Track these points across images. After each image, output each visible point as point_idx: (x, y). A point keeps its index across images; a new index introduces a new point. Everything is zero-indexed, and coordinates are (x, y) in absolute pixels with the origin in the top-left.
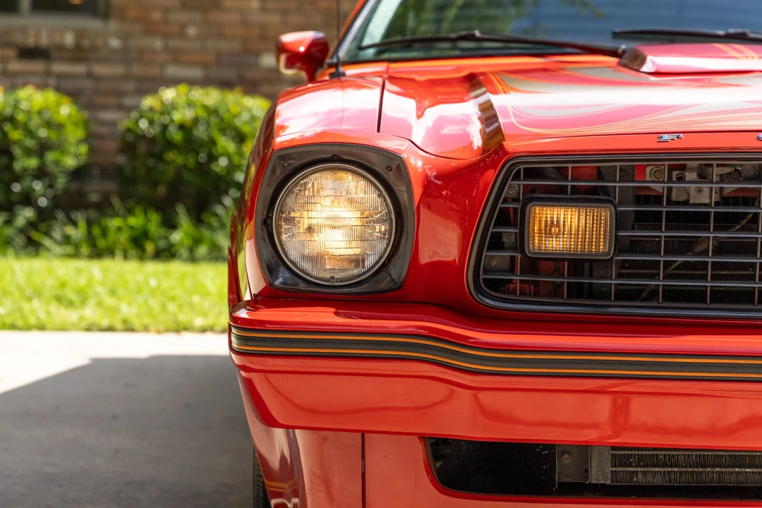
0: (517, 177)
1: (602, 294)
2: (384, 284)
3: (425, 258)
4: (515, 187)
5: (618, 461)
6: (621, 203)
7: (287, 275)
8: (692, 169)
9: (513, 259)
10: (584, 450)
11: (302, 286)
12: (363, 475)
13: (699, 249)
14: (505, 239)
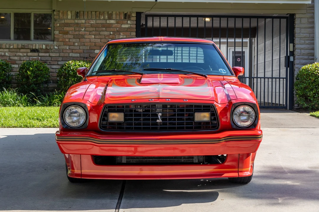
0: (107, 108)
1: (123, 128)
2: (83, 127)
3: (91, 122)
4: (107, 110)
5: (127, 158)
6: (125, 112)
7: (66, 126)
8: (139, 106)
9: (107, 122)
10: (121, 156)
11: (69, 128)
12: (81, 162)
13: (140, 120)
14: (105, 119)
